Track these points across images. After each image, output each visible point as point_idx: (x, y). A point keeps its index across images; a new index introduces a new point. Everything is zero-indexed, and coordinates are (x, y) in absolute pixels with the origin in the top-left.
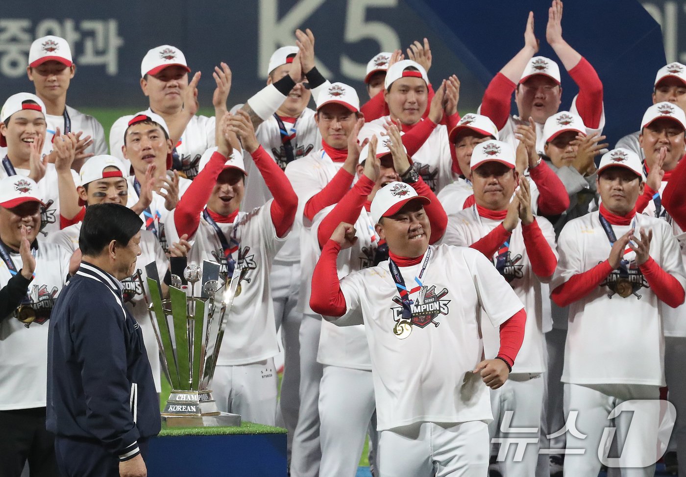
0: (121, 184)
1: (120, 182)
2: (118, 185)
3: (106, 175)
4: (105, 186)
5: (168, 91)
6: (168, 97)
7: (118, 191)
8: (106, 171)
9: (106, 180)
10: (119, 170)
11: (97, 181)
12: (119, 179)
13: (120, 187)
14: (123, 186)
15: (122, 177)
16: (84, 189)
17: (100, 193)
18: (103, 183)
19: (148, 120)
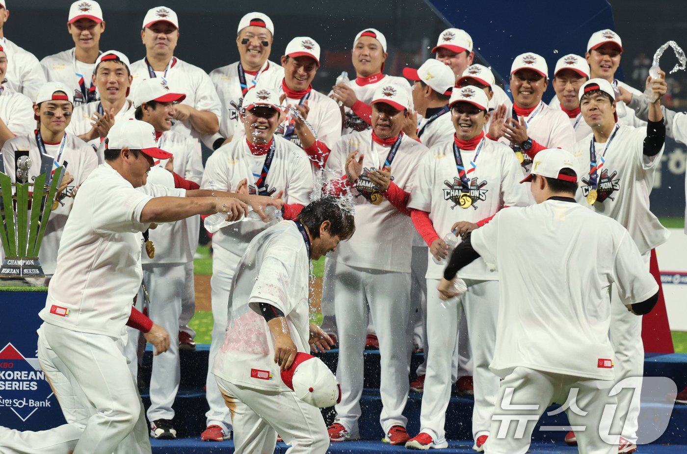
0: (66, 106)
1: (66, 104)
2: (64, 107)
3: (55, 98)
4: (53, 106)
5: (158, 41)
6: (157, 46)
7: (64, 112)
8: (56, 94)
9: (54, 102)
10: (66, 95)
11: (47, 102)
12: (64, 102)
13: (65, 108)
14: (68, 108)
15: (67, 100)
16: (37, 107)
17: (49, 112)
18: (52, 104)
19: (117, 59)
